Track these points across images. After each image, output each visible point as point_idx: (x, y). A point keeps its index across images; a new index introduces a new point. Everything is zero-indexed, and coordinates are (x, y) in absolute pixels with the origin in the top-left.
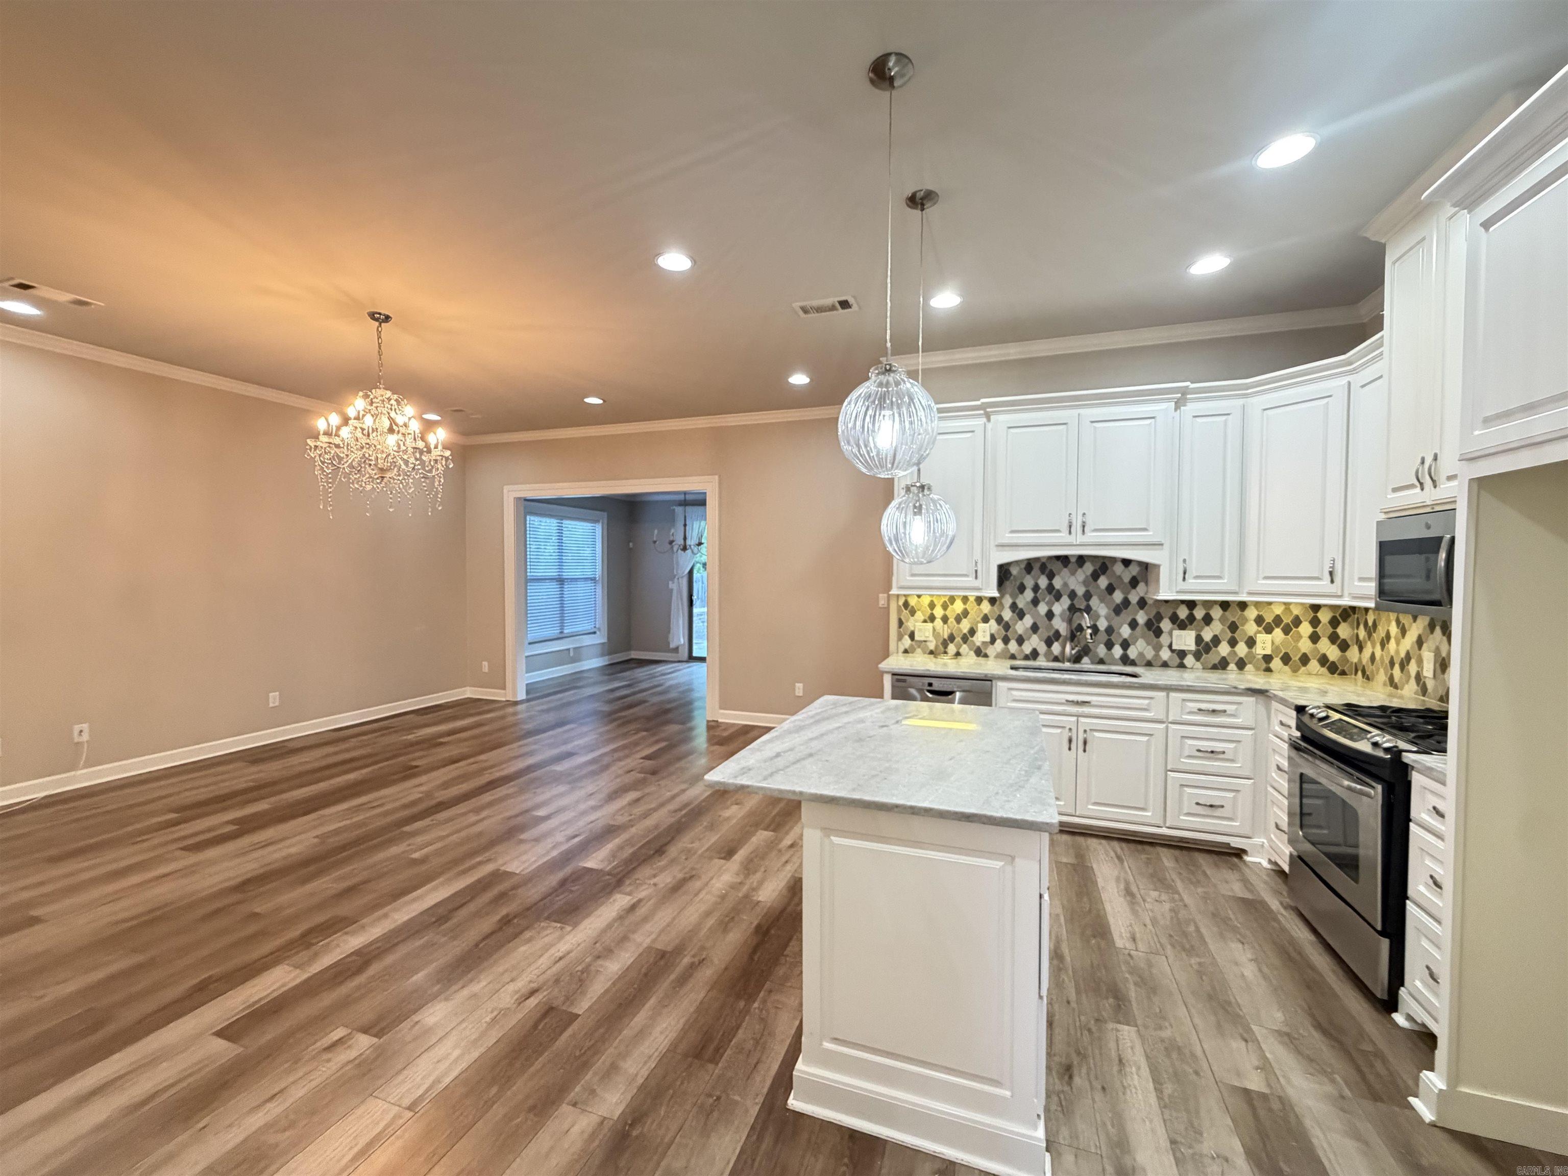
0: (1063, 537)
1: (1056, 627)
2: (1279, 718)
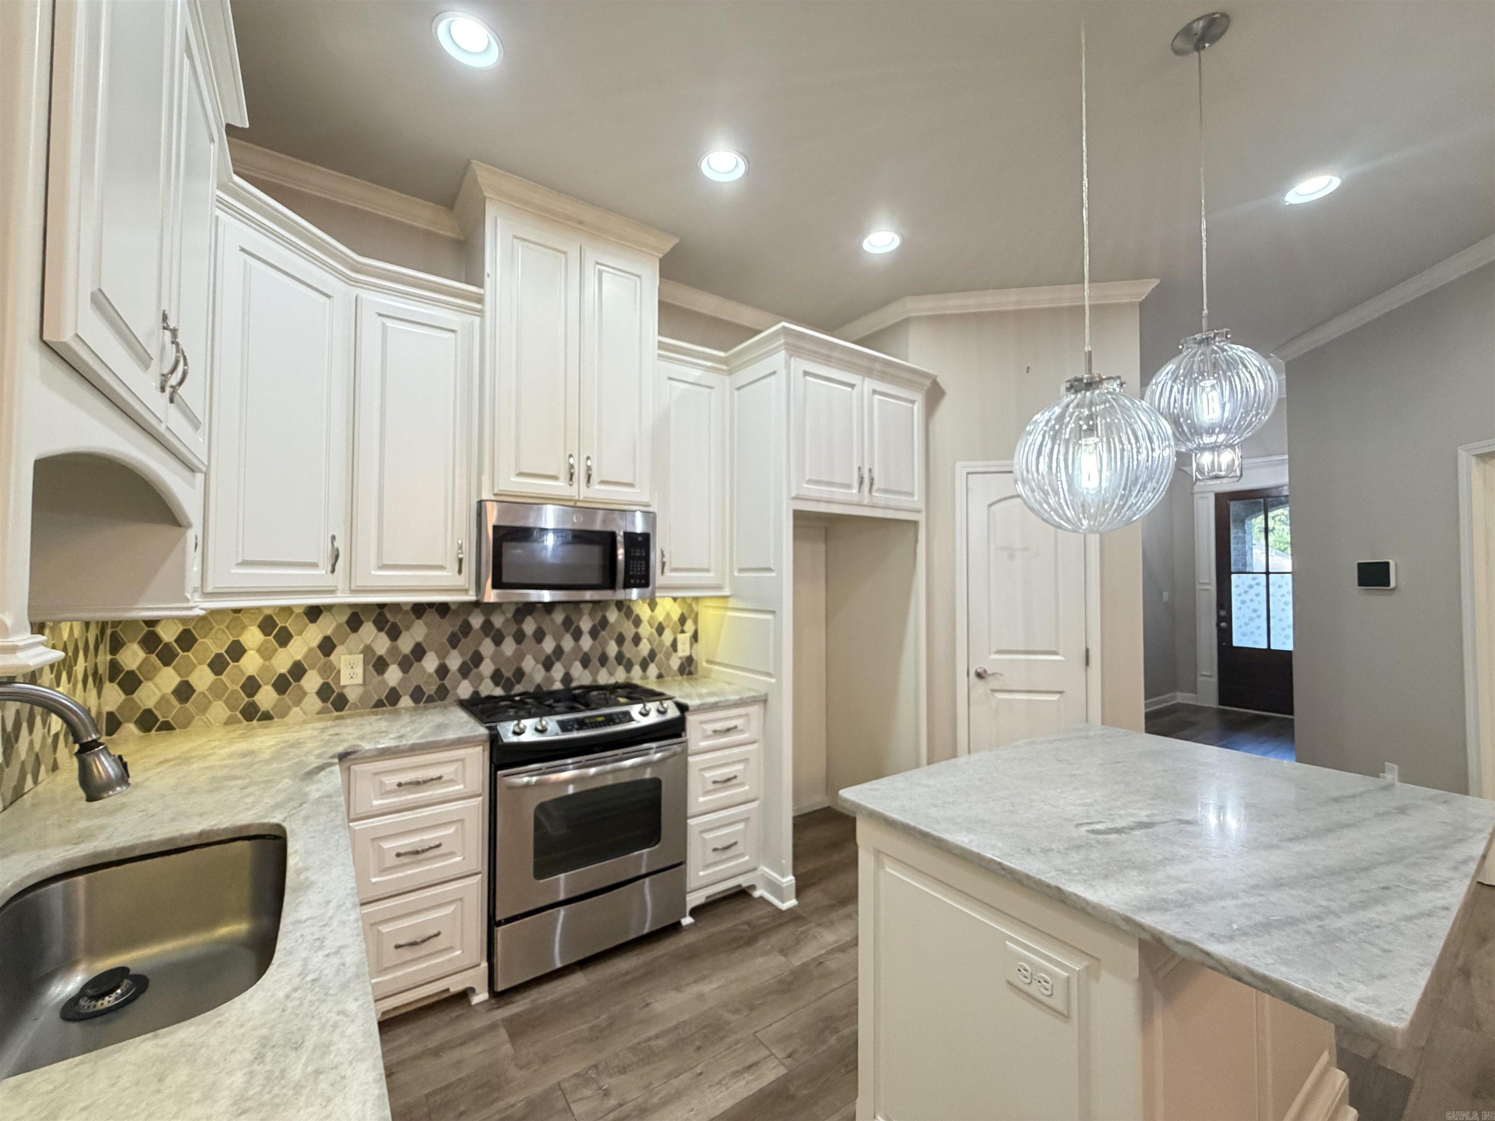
2: (391, 781)
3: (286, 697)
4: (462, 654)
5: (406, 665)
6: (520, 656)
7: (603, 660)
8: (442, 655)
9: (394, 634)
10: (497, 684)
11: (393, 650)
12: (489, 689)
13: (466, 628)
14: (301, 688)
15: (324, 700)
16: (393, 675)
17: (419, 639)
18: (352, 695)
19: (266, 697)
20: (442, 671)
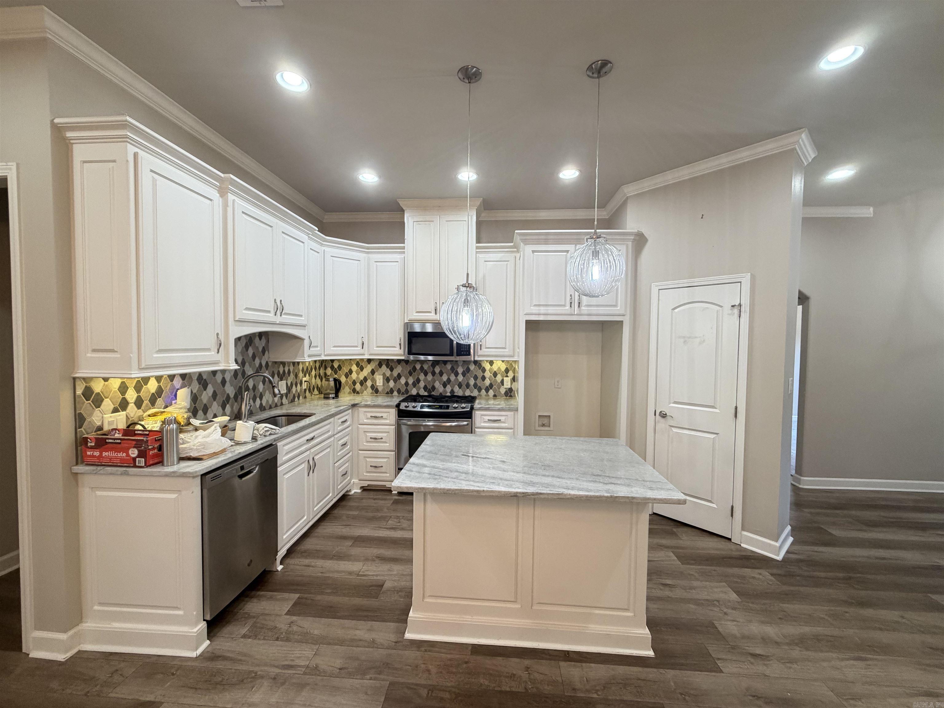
0: (270, 317)
1: (227, 392)
2: (369, 415)
3: (363, 387)
4: (414, 378)
5: (395, 381)
6: (434, 381)
7: (468, 386)
8: (407, 378)
9: (392, 370)
10: (425, 391)
11: (391, 375)
12: (423, 393)
13: (414, 369)
14: (366, 385)
15: (373, 389)
16: (392, 384)
17: (400, 372)
18: (380, 389)
19: (358, 387)
20: (407, 384)
